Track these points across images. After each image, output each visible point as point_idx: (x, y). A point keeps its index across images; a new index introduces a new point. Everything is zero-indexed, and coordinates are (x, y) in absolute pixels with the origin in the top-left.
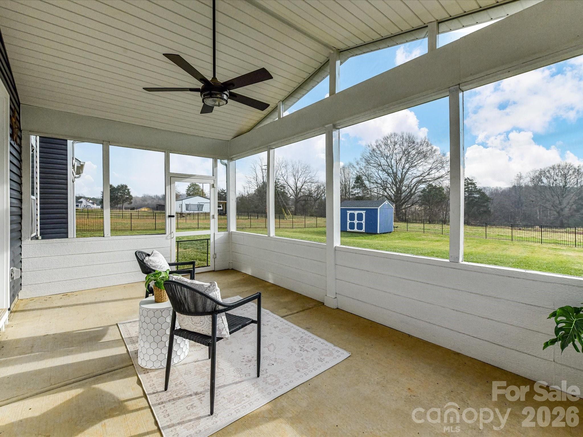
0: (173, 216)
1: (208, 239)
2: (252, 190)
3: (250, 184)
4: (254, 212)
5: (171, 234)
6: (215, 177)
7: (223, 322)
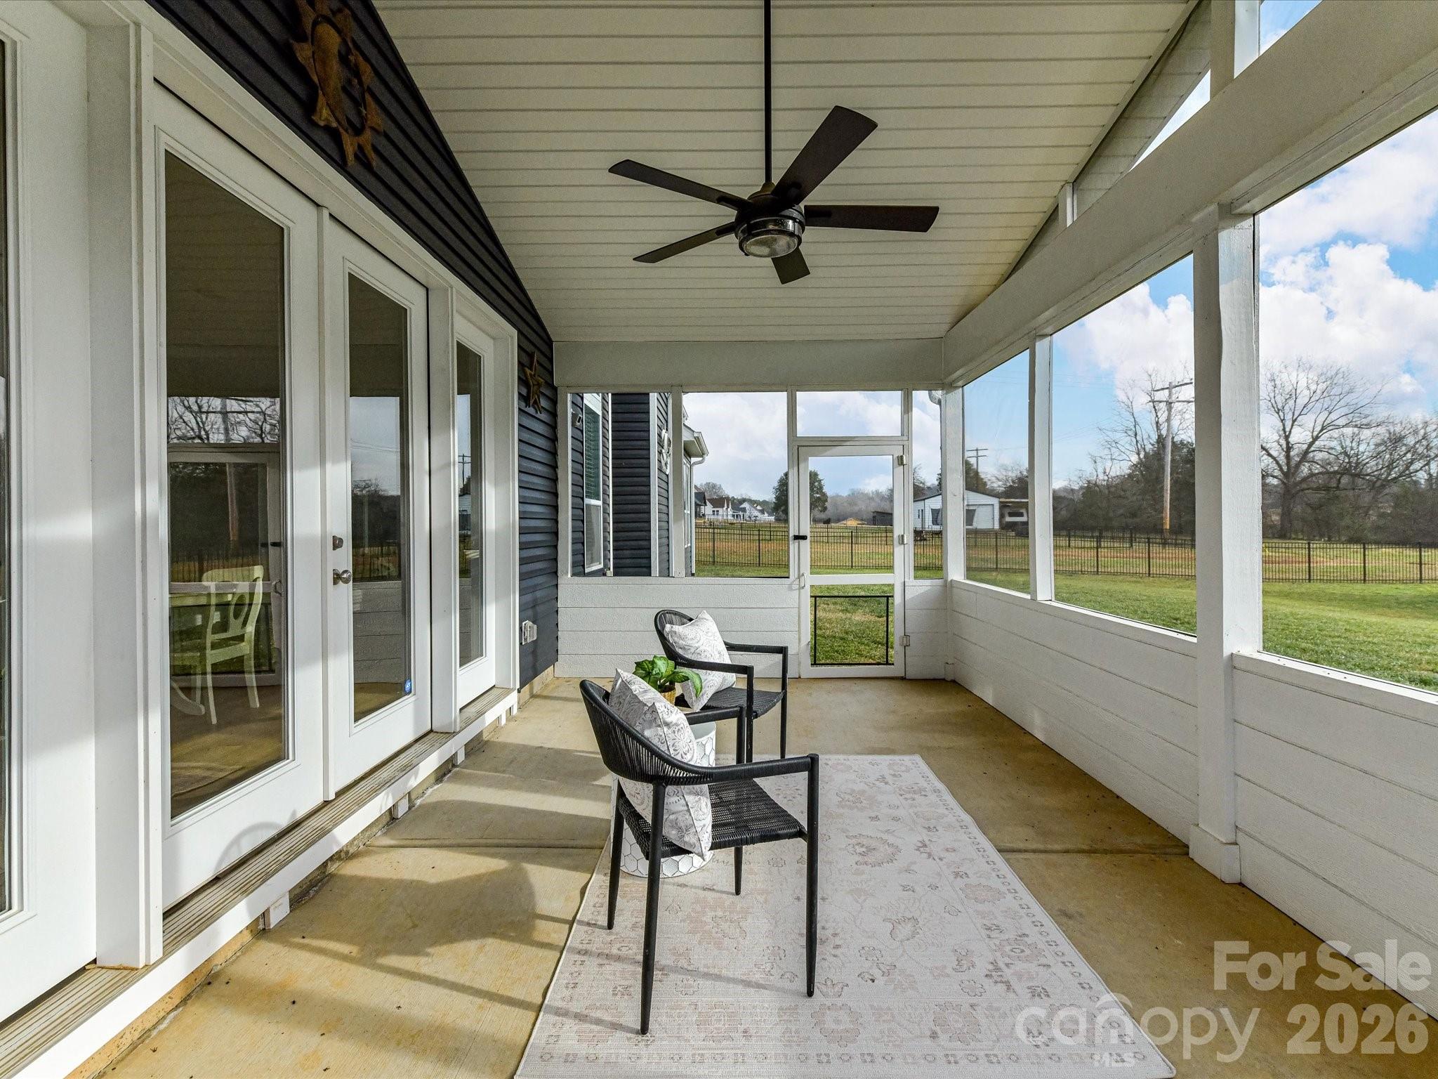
0: (804, 538)
1: (888, 597)
2: (1121, 464)
3: (1113, 450)
4: (1124, 529)
5: (799, 578)
6: (905, 438)
7: (689, 810)
